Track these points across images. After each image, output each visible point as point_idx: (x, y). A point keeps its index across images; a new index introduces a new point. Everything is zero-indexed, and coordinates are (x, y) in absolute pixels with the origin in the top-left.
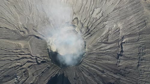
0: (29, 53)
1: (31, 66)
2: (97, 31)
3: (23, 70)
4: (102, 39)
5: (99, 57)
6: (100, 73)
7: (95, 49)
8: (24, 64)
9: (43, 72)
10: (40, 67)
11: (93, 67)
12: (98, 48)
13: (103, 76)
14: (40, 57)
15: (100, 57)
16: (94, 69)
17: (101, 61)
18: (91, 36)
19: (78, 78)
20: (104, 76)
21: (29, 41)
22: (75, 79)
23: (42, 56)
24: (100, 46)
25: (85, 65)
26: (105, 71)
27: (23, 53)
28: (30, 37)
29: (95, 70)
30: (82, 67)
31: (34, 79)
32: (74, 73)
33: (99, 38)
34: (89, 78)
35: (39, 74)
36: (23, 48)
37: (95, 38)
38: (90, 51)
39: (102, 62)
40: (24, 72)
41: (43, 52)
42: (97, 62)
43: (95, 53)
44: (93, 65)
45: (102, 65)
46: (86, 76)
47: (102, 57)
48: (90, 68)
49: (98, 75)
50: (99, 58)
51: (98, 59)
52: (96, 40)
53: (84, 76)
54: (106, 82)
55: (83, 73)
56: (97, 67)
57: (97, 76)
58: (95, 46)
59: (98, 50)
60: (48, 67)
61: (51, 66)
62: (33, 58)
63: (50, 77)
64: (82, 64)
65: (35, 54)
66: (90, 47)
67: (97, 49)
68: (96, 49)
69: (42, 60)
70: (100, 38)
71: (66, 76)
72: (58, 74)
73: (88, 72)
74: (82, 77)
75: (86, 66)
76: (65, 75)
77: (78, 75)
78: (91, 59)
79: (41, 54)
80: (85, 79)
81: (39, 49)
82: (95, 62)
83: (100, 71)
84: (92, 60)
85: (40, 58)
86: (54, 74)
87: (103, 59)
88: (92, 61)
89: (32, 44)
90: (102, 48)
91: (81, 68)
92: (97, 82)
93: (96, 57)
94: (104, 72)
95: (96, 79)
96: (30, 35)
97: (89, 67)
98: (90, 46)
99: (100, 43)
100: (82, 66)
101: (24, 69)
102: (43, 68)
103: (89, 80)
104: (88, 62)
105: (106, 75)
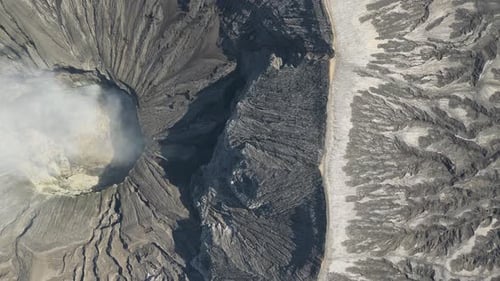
0: (79, 250)
1: (122, 241)
2: (13, 20)
3: (133, 262)
4: (44, 8)
5: (107, 27)
6: (154, 29)
7: (84, 37)
8: (117, 263)
9: (147, 204)
10: (130, 213)
11: (138, 51)
12: (78, 27)
13: (161, 19)
14: (101, 216)
15: (109, 22)
16: (146, 46)
17: (119, 20)
18: (32, 43)
19: (169, 96)
20: (160, 15)
21: (35, 253)
22: (171, 107)
23: (97, 210)
24: (72, 16)
25: (137, 75)
26: (147, 11)
27: (79, 269)
28: (20, 254)
29: (146, 42)
30: (143, 85)
31: (162, 226)
32: (157, 108)
33: (41, 17)
34: (168, 62)
35: (150, 212)
36: (59, 271)
37: (43, 30)
38: (93, 55)
39: (122, 17)
40: (139, 259)
41: (83, 208)
42: (124, 36)
43: (96, 38)
44: (134, 49)
45: (132, 20)
46: (163, 73)
47: (107, 16)
48: (142, 59)
49: (161, 35)
50: (112, 28)
51: (115, 29)
52: (50, 27)
53: (165, 79)
54: (177, 13)
55: (157, 80)
56: (138, 37)
57: (163, 37)
58: (72, 36)
59: (85, 26)
60: (136, 190)
61: (133, 180)
62: (97, 238)
63: (162, 181)
64: (133, 85)
65: (87, 231)
66: (78, 54)
67: (82, 30)
68: (82, 33)
69: (111, 211)
70: (41, 13)
71: (166, 134)
72: (158, 157)
73: (154, 67)
74: (167, 84)
75: (138, 71)
76: (163, 138)
77: (161, 98)
78: (116, 54)
79: (89, 214)
80: (171, 77)
81: (72, 221)
82: (125, 39)
83: (148, 27)
84: (119, 50)
85: (103, 217)
86: (157, 170)
87: (112, 13)
88: (122, 52)
89: (48, 242)
90: (79, 11)
91: (146, 87)
92: (177, 40)
93: (110, 36)
94: (152, 13)
95: (170, 40)
96: (14, 255)
97: (139, 60)
98: (74, 52)
99: (59, 16)
100: (140, 85)
101: (130, 260)
102: (135, 203)
103: (174, 63)
104: (127, 64)
105: (157, 9)
